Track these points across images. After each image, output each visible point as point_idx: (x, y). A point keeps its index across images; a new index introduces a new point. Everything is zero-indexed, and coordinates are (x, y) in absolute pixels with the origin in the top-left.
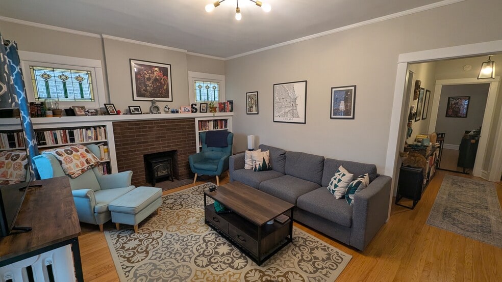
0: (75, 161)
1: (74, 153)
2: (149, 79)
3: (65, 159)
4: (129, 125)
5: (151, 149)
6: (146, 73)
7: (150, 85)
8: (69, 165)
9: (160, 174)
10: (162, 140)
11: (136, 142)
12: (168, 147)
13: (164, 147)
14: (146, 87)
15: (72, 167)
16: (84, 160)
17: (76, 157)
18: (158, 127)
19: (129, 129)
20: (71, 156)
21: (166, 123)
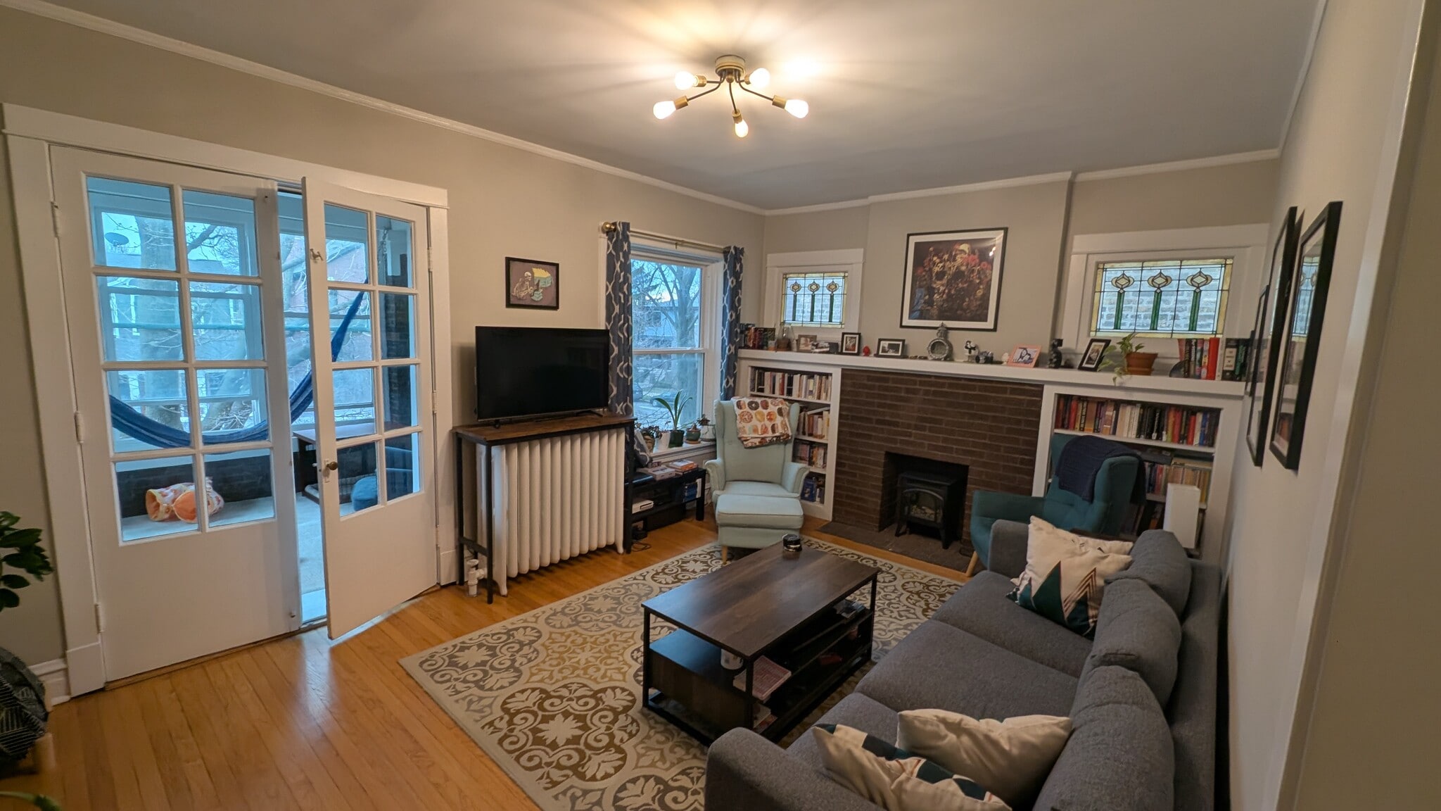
0: (755, 421)
1: (760, 409)
2: (940, 275)
3: (742, 415)
4: (869, 378)
5: (902, 442)
6: (938, 261)
7: (942, 289)
8: (744, 424)
9: (916, 512)
10: (931, 430)
11: (874, 417)
12: (944, 449)
13: (936, 448)
14: (931, 295)
15: (747, 429)
16: (769, 425)
17: (758, 417)
18: (927, 393)
19: (865, 386)
20: (753, 412)
21: (951, 386)
